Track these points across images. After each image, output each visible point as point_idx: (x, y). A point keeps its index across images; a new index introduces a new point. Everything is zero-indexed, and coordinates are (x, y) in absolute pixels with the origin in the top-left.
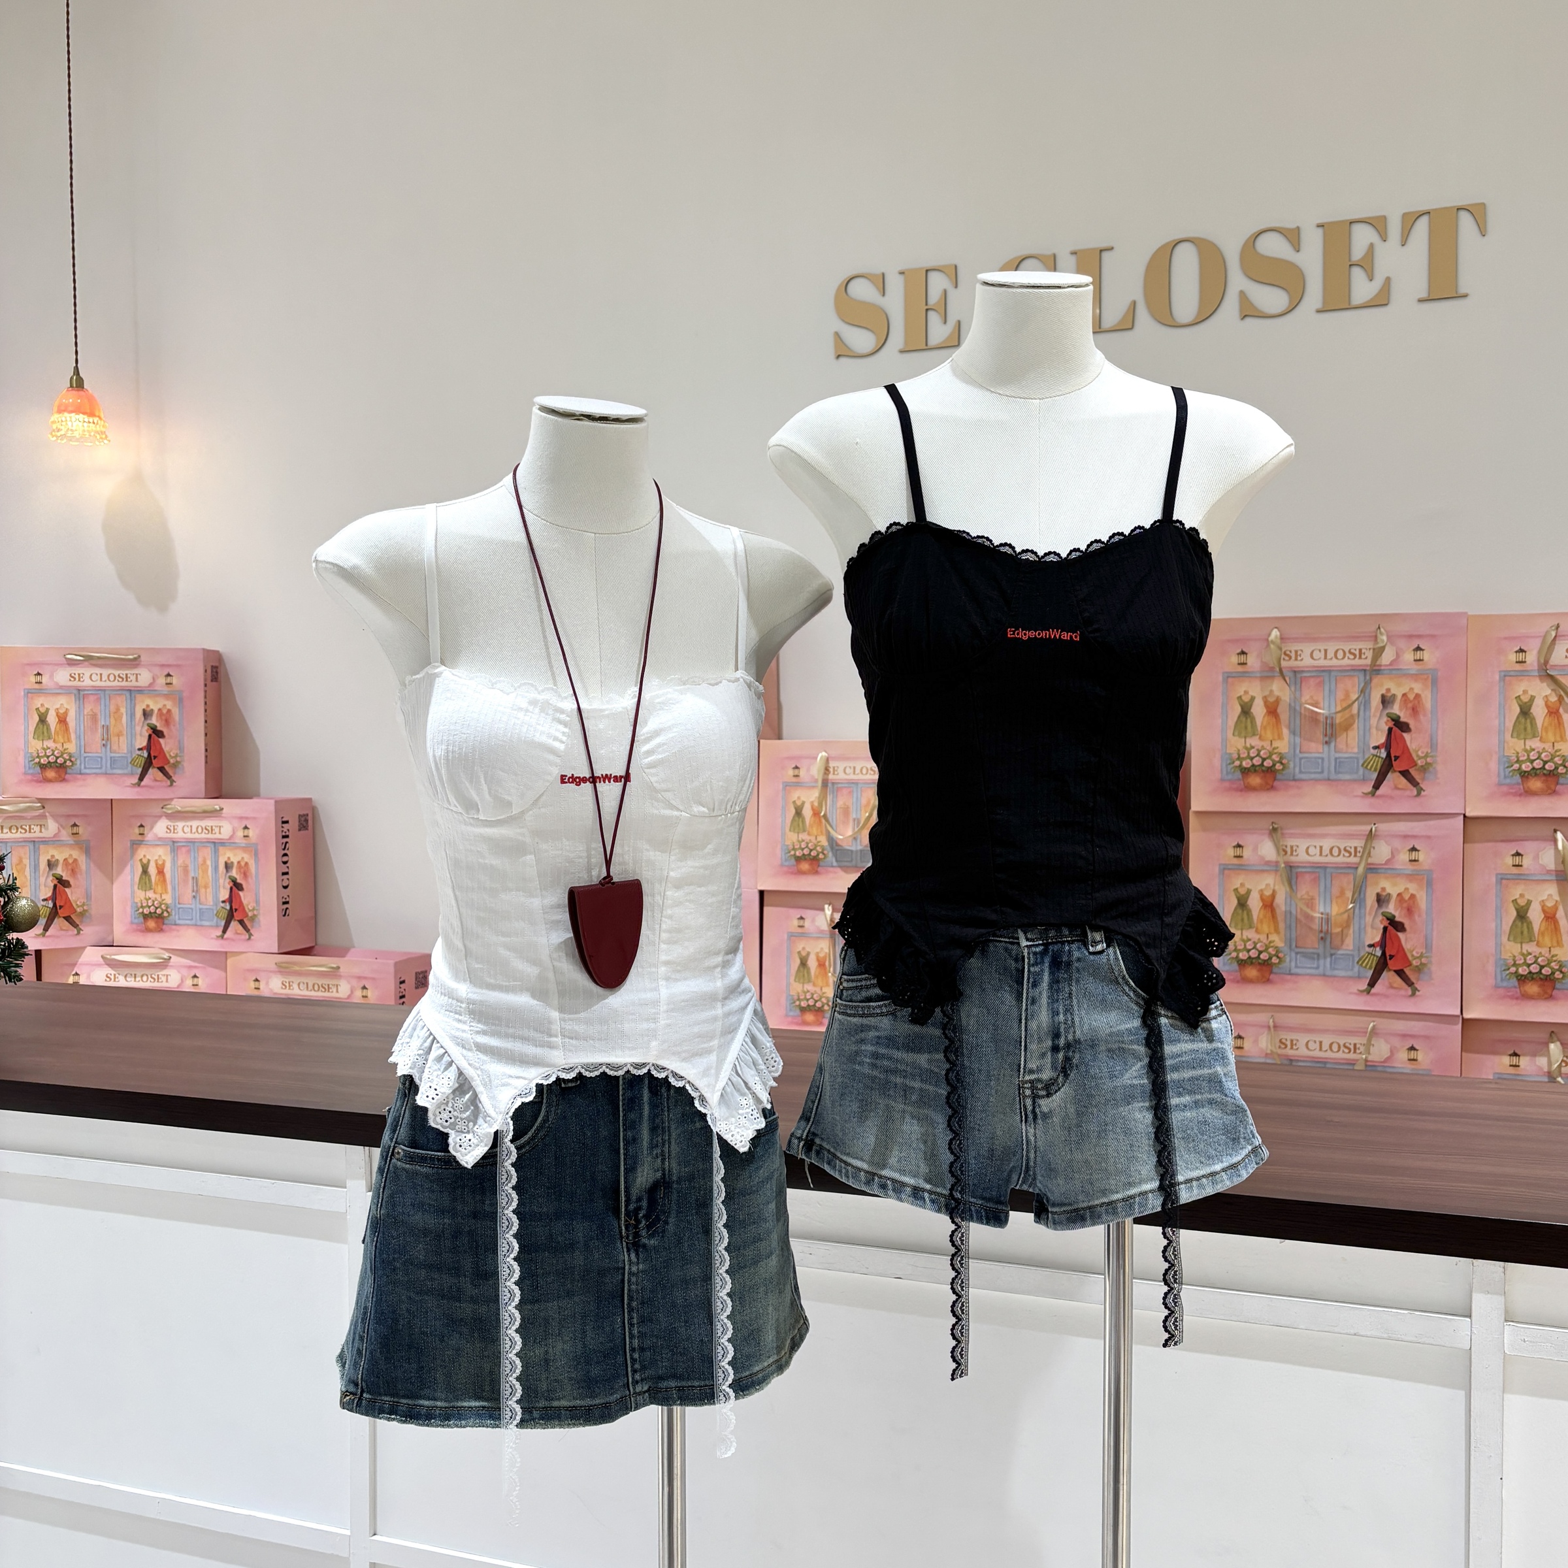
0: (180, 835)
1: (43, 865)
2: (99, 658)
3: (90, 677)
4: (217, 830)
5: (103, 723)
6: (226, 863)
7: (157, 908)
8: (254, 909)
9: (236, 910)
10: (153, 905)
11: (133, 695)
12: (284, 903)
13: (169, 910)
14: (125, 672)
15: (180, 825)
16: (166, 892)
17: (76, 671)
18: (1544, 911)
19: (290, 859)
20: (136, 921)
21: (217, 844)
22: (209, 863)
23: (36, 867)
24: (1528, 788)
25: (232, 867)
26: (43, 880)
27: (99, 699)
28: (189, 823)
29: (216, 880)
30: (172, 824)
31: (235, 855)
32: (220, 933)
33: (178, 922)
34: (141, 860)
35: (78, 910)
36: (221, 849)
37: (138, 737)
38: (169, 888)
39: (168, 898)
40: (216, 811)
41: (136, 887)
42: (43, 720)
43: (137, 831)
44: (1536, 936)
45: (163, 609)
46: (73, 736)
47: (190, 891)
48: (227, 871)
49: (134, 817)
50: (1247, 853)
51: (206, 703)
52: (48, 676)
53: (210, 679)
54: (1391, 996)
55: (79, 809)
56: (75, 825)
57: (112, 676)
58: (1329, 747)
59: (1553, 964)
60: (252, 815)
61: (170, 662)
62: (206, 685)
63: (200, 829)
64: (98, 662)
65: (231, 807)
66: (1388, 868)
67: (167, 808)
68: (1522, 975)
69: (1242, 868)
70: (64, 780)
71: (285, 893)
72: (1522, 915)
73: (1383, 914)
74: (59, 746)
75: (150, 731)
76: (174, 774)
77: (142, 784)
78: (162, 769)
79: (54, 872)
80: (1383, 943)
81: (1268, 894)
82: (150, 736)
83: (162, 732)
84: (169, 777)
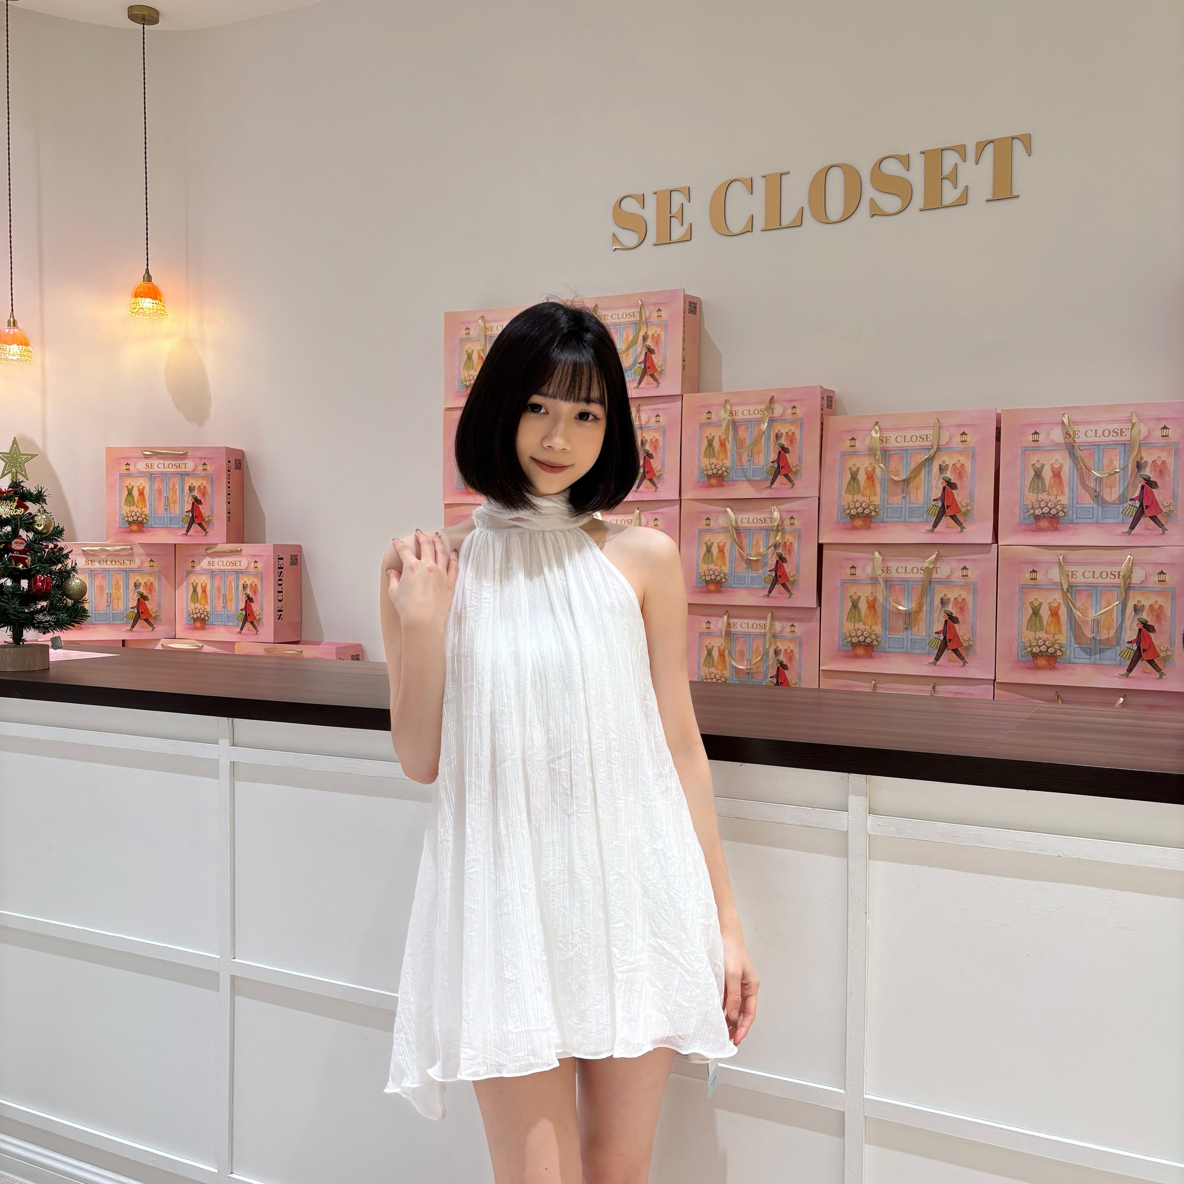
0: (216, 567)
1: (132, 585)
2: (163, 453)
3: (158, 466)
4: (238, 564)
5: (165, 495)
6: (243, 584)
7: (201, 614)
8: (259, 614)
9: (249, 615)
10: (199, 612)
11: (183, 477)
12: (279, 611)
13: (209, 615)
14: (178, 462)
15: (216, 560)
16: (207, 604)
17: (149, 462)
18: (1050, 609)
19: (283, 582)
20: (189, 623)
21: (238, 573)
22: (233, 585)
23: (127, 587)
24: (1039, 527)
25: (247, 588)
26: (131, 595)
27: (162, 480)
28: (222, 559)
29: (237, 596)
30: (211, 560)
31: (249, 579)
32: (239, 630)
33: (214, 623)
34: (192, 583)
35: (153, 615)
36: (241, 575)
37: (186, 504)
38: (209, 601)
39: (208, 608)
40: (238, 551)
41: (190, 601)
42: (130, 493)
43: (190, 564)
44: (1045, 626)
45: (201, 423)
46: (148, 504)
47: (221, 603)
48: (244, 590)
49: (188, 555)
50: (858, 572)
51: (229, 482)
52: (133, 464)
53: (234, 468)
54: (949, 666)
55: (155, 551)
56: (152, 561)
57: (170, 465)
58: (906, 500)
59: (1056, 645)
60: (259, 554)
61: (205, 456)
62: (229, 471)
63: (228, 563)
64: (162, 456)
65: (247, 548)
66: (947, 582)
67: (209, 550)
68: (1035, 653)
69: (855, 582)
70: (142, 531)
71: (280, 604)
72: (1036, 612)
73: (945, 612)
74: (139, 510)
75: (193, 500)
76: (208, 527)
77: (189, 534)
78: (200, 525)
79: (138, 590)
80: (945, 632)
81: (871, 599)
82: (193, 503)
83: (200, 501)
84: (204, 529)
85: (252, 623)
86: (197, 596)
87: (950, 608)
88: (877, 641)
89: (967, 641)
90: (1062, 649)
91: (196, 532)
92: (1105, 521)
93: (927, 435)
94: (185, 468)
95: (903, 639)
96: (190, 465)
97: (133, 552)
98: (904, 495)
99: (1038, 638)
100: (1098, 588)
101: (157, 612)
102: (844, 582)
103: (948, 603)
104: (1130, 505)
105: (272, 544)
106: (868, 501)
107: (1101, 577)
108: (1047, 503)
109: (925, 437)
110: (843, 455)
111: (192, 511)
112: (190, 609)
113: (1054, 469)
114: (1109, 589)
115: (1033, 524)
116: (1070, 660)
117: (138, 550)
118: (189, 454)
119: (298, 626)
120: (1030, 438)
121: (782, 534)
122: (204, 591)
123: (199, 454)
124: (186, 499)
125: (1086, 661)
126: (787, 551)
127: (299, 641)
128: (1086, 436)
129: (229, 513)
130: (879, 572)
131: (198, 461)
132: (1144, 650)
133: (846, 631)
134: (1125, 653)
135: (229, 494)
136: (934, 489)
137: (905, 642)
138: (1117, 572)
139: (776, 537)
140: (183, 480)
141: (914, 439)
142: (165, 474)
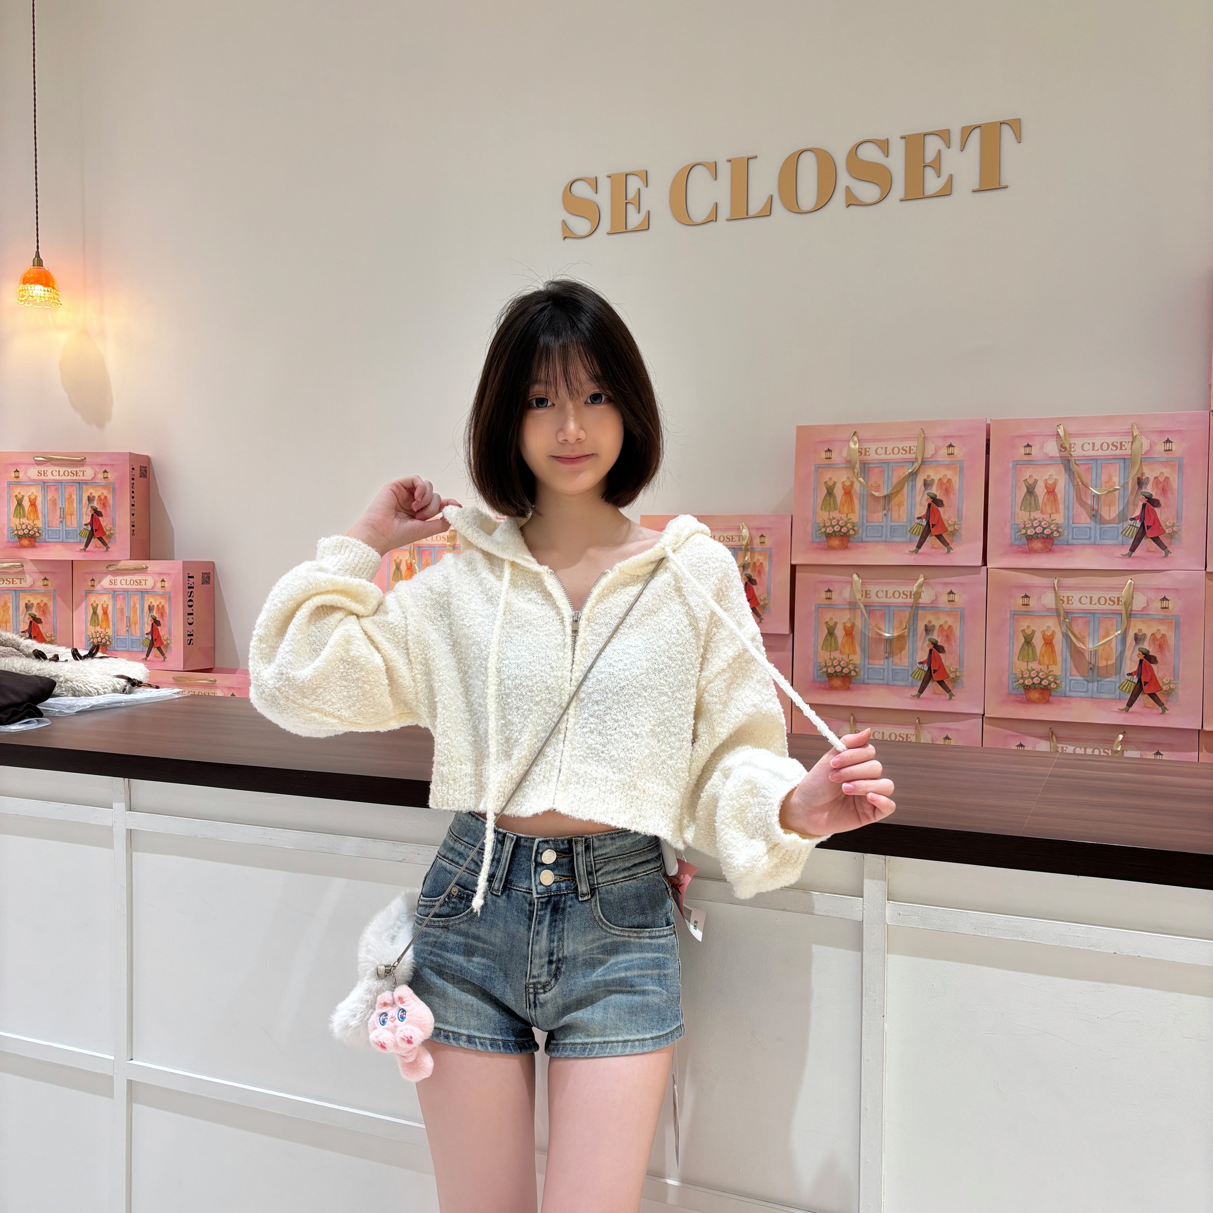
0: (119, 586)
1: (22, 606)
2: (57, 459)
3: (53, 473)
4: (143, 582)
5: (60, 506)
6: (149, 605)
7: (102, 639)
8: (167, 640)
9: (155, 640)
10: (100, 636)
11: (81, 486)
12: (189, 635)
13: (110, 640)
14: (75, 470)
15: (119, 578)
16: (109, 627)
17: (42, 468)
18: (1044, 638)
19: (194, 603)
22: (138, 606)
24: (1032, 547)
25: (153, 609)
26: (22, 617)
28: (125, 578)
29: (143, 618)
30: (113, 578)
31: (155, 600)
32: (145, 656)
33: (116, 649)
34: (92, 604)
36: (146, 596)
38: (111, 624)
39: (110, 632)
40: (143, 568)
41: (89, 623)
42: (20, 503)
43: (90, 583)
44: (1038, 656)
45: (101, 425)
46: (40, 515)
47: (125, 626)
48: (150, 612)
49: (87, 573)
50: (834, 596)
51: (133, 492)
52: (23, 472)
53: (139, 475)
54: (933, 699)
55: (50, 568)
56: (45, 579)
57: (66, 472)
58: (887, 517)
59: (1050, 677)
60: (167, 572)
61: (107, 461)
62: (133, 479)
63: (132, 581)
64: (57, 462)
65: (154, 566)
66: (933, 607)
67: (111, 567)
68: (1027, 686)
69: (831, 607)
70: (34, 546)
71: (190, 628)
72: (1028, 641)
73: (930, 640)
74: (31, 522)
75: (93, 512)
76: (109, 542)
77: (87, 549)
78: (100, 539)
79: (30, 612)
80: (929, 661)
81: (849, 625)
82: (92, 515)
83: (101, 512)
84: (105, 544)
85: (159, 649)
86: (98, 619)
87: (935, 636)
88: (855, 671)
89: (954, 672)
90: (1057, 682)
91: (96, 547)
92: (1104, 542)
93: (910, 447)
94: (83, 476)
95: (884, 670)
96: (88, 473)
97: (23, 569)
98: (885, 512)
99: (1030, 669)
100: (1096, 615)
101: (51, 636)
102: (819, 607)
103: (933, 631)
104: (1131, 525)
105: (181, 562)
106: (845, 519)
107: (1099, 603)
108: (1040, 522)
109: (908, 449)
110: (818, 468)
111: (91, 523)
112: (89, 633)
113: (1048, 485)
114: (1108, 616)
115: (1025, 545)
116: (1065, 694)
117: (29, 567)
118: (87, 460)
119: (211, 651)
120: (1022, 451)
121: (751, 553)
122: (105, 613)
123: (100, 460)
124: (84, 510)
125: (1083, 694)
126: (756, 573)
127: (212, 668)
128: (1083, 450)
129: (133, 526)
130: (858, 596)
131: (97, 468)
132: (1146, 683)
133: (821, 660)
134: (1124, 686)
135: (133, 505)
136: (918, 506)
137: (886, 673)
138: (1116, 598)
139: (744, 557)
140: (80, 490)
141: (896, 451)
142: (60, 482)
